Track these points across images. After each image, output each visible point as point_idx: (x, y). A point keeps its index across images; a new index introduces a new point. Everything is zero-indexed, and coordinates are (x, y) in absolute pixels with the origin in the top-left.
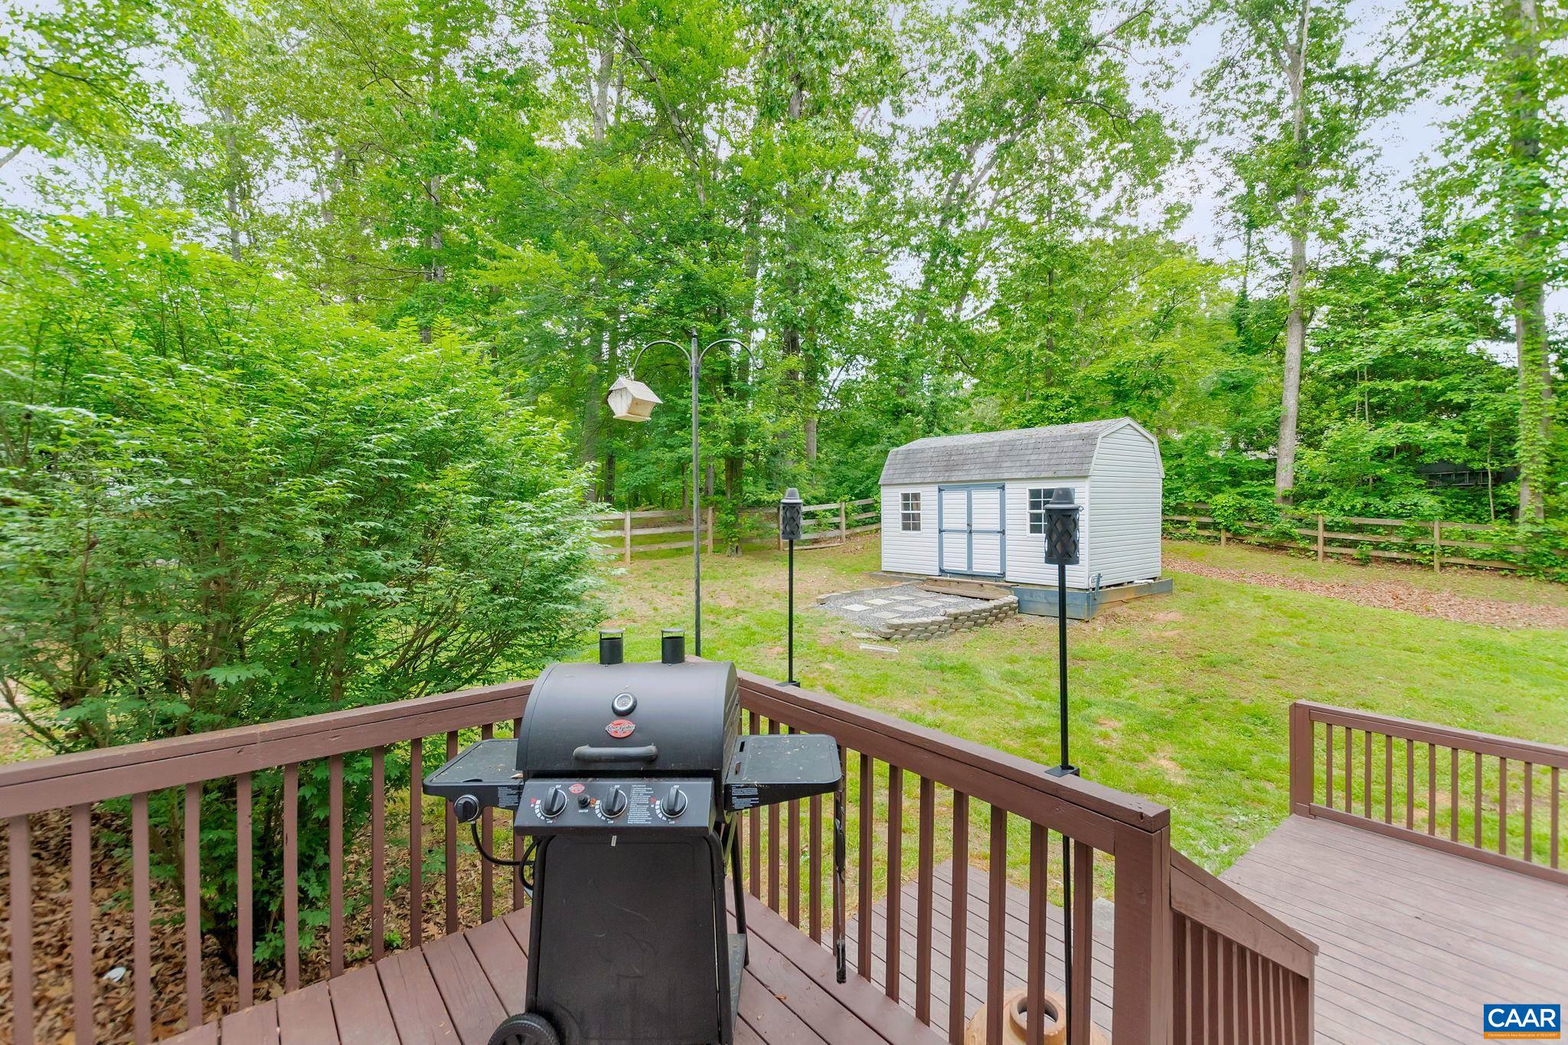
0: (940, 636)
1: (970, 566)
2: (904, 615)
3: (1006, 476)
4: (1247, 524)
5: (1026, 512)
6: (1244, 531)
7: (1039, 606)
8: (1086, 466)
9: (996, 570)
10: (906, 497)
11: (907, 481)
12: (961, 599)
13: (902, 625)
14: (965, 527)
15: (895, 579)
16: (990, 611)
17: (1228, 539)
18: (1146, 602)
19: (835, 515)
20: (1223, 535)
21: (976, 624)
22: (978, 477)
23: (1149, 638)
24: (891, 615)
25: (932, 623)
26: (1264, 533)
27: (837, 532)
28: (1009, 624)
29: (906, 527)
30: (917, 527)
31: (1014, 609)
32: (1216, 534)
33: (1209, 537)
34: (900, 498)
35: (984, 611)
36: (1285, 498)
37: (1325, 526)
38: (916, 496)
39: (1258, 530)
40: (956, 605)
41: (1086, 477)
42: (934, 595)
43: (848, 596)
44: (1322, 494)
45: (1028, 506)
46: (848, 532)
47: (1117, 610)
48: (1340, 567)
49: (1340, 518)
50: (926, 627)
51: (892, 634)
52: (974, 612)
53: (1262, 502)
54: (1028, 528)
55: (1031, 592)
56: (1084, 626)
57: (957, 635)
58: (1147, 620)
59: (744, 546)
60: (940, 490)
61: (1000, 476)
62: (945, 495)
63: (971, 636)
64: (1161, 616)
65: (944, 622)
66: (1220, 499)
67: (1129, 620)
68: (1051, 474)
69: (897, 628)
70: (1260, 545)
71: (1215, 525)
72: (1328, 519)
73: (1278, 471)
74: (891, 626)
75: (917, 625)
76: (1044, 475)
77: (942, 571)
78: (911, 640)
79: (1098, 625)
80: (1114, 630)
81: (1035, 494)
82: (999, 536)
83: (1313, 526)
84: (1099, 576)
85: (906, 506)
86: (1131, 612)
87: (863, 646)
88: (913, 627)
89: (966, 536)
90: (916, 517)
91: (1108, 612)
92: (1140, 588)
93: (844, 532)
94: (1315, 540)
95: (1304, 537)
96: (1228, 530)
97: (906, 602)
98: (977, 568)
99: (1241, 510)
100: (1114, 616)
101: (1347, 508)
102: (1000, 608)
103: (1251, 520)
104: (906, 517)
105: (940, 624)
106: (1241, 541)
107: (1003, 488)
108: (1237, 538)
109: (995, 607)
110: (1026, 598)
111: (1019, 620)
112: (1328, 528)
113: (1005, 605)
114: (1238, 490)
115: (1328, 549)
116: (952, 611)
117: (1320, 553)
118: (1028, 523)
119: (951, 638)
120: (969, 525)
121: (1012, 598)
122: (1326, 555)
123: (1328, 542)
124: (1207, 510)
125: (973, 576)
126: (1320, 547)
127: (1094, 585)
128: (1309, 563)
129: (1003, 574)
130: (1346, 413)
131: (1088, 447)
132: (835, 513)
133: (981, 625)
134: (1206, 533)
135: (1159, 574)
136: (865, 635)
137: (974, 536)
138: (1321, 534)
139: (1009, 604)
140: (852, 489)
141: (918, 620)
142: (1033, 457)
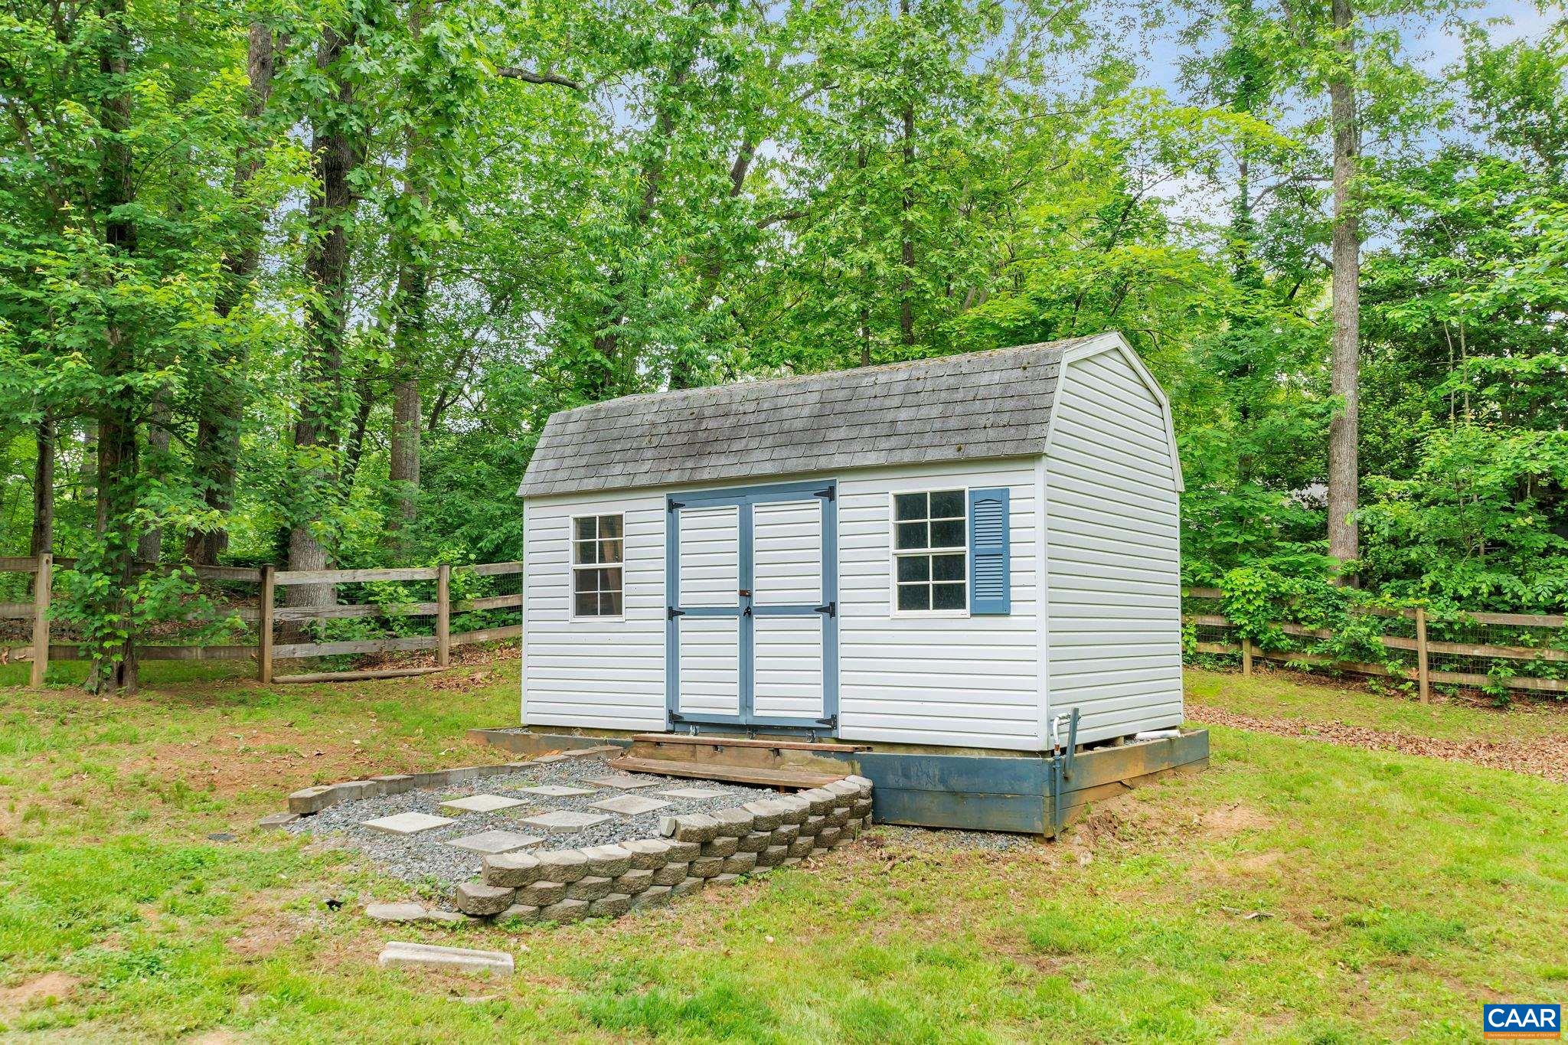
0: (659, 901)
1: (746, 704)
2: (552, 839)
3: (839, 461)
4: (1290, 629)
5: (888, 554)
6: (1285, 643)
7: (926, 801)
8: (1034, 431)
9: (812, 710)
10: (585, 526)
11: (590, 484)
12: (720, 791)
13: (539, 873)
14: (734, 600)
15: (552, 745)
16: (801, 818)
17: (1256, 661)
18: (1171, 783)
19: (427, 598)
20: (1247, 652)
21: (763, 860)
22: (768, 468)
23: (1213, 878)
24: (511, 840)
25: (634, 862)
26: (1321, 647)
27: (425, 640)
28: (851, 857)
29: (584, 606)
30: (612, 606)
31: (860, 813)
32: (1233, 650)
33: (1219, 657)
34: (571, 532)
35: (785, 819)
36: (1347, 579)
37: (1429, 629)
38: (613, 525)
39: (1312, 639)
40: (708, 806)
41: (1036, 457)
42: (648, 781)
43: (398, 788)
44: (1414, 571)
45: (892, 538)
46: (456, 642)
47: (1115, 806)
48: (1460, 713)
49: (1453, 614)
50: (614, 871)
51: (502, 904)
52: (756, 824)
53: (1313, 584)
54: (894, 596)
55: (906, 765)
56: (1042, 851)
57: (709, 894)
58: (1188, 829)
59: (147, 667)
60: (672, 506)
61: (823, 463)
62: (687, 519)
63: (748, 896)
64: (1217, 818)
65: (670, 856)
66: (1239, 578)
67: (1146, 833)
68: (950, 453)
69: (518, 881)
70: (1317, 671)
71: (1231, 632)
72: (1434, 615)
73: (1332, 527)
74: (500, 876)
75: (587, 869)
76: (932, 455)
77: (675, 719)
78: (565, 920)
79: (1077, 845)
80: (1118, 859)
81: (908, 505)
82: (818, 622)
83: (1407, 630)
84: (1075, 717)
85: (586, 553)
86: (1146, 810)
87: (398, 950)
88: (571, 877)
89: (735, 623)
90: (612, 579)
91: (1096, 811)
92: (1152, 751)
93: (448, 641)
94: (1411, 658)
95: (1393, 654)
96: (1254, 641)
97: (566, 803)
98: (765, 709)
99: (1278, 599)
100: (1111, 823)
101: (1465, 593)
102: (824, 809)
103: (1297, 621)
104: (584, 579)
105: (657, 864)
106: (1280, 665)
107: (830, 494)
108: (1271, 658)
109: (814, 809)
110: (892, 780)
111: (877, 843)
112: (1434, 635)
113: (839, 802)
114: (1269, 561)
115: (1438, 677)
116: (696, 821)
117: (1424, 685)
118: (893, 582)
119: (691, 905)
120: (746, 594)
121: (857, 783)
122: (1435, 690)
123: (1436, 662)
124: (1216, 602)
125: (754, 729)
126: (1423, 674)
127: (1063, 741)
128: (1405, 706)
129: (832, 722)
130: (1446, 413)
131: (1039, 387)
132: (426, 591)
133: (777, 862)
134: (1214, 648)
135: (1179, 720)
136: (416, 910)
137: (758, 623)
138: (1424, 647)
139: (848, 800)
140: (474, 541)
141: (592, 853)
142: (904, 414)
